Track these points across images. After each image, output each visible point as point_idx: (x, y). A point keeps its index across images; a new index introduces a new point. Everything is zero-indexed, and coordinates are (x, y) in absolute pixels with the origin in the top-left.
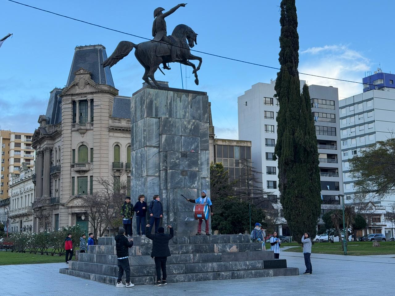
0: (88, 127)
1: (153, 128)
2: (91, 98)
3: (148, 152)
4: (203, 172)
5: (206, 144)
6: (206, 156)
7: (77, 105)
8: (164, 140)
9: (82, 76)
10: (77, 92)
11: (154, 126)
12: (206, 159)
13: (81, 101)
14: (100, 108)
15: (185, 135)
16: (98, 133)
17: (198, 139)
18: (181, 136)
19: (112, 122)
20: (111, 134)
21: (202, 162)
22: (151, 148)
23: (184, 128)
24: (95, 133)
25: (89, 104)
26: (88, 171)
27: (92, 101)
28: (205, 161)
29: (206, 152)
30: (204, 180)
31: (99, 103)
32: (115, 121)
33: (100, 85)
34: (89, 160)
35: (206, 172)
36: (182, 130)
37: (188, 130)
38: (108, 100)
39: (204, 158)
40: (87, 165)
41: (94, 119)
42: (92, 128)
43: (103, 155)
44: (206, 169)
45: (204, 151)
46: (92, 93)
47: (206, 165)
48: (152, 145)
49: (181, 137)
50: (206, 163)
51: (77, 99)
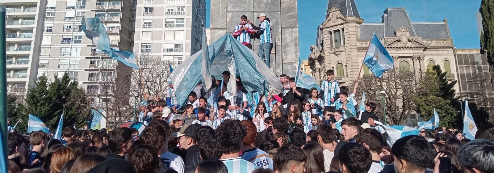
0: (341, 49)
1: (219, 7)
2: (342, 28)
3: (211, 36)
4: (289, 56)
5: (293, 21)
6: (293, 35)
7: (333, 34)
8: (229, 19)
9: (334, 13)
10: (332, 25)
11: (221, 4)
12: (293, 39)
13: (335, 31)
14: (349, 34)
15: (259, 11)
16: (349, 53)
17: (278, 15)
18: (253, 12)
19: (360, 44)
20: (359, 53)
21: (287, 43)
22: (215, 31)
23: (257, 3)
24: (347, 54)
25: (341, 32)
26: (345, 82)
27: (343, 29)
28: (292, 41)
29: (293, 30)
30: (291, 66)
31: (348, 31)
32: (362, 43)
33: (348, 17)
34: (345, 74)
35: (294, 56)
36: (255, 4)
37: (263, 4)
38: (355, 28)
39: (290, 38)
40: (343, 79)
41: (346, 43)
42: (344, 50)
43: (354, 70)
44: (294, 51)
45: (290, 29)
46: (342, 24)
47: (294, 47)
48: (218, 27)
49: (254, 14)
50: (293, 44)
51: (332, 30)
